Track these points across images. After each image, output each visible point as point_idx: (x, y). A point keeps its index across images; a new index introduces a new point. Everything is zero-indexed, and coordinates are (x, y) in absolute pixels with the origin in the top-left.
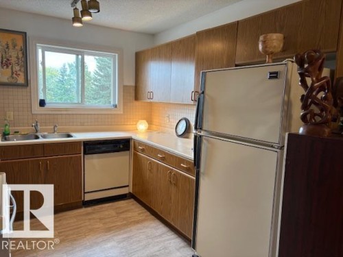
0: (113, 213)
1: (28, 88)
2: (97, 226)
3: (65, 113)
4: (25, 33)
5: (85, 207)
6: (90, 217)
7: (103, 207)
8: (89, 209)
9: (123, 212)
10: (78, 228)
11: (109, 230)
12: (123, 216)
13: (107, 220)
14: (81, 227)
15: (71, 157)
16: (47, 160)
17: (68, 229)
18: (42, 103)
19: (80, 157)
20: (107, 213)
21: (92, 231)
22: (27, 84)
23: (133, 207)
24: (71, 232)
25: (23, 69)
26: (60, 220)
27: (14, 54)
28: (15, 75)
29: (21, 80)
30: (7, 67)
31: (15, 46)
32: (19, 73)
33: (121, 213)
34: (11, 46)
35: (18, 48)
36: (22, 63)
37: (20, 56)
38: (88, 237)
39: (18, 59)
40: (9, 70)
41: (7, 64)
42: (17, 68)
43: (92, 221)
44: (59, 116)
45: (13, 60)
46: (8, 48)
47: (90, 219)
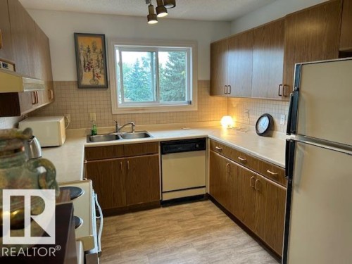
0: (190, 214)
1: (108, 89)
2: (176, 229)
4: (104, 35)
5: (163, 207)
6: (167, 218)
7: (180, 208)
8: (167, 209)
9: (201, 215)
10: (157, 229)
13: (186, 223)
16: (127, 160)
20: (184, 214)
22: (106, 86)
23: (211, 210)
24: (152, 233)
25: (103, 71)
26: (140, 219)
27: (94, 57)
28: (96, 78)
29: (102, 82)
30: (89, 70)
31: (95, 49)
32: (100, 75)
33: (199, 215)
34: (91, 50)
35: (98, 51)
36: (102, 65)
37: (100, 58)
38: (167, 240)
39: (98, 61)
40: (91, 73)
41: (89, 67)
42: (98, 70)
43: (170, 222)
44: (137, 116)
45: (94, 63)
46: (89, 51)
47: (169, 220)
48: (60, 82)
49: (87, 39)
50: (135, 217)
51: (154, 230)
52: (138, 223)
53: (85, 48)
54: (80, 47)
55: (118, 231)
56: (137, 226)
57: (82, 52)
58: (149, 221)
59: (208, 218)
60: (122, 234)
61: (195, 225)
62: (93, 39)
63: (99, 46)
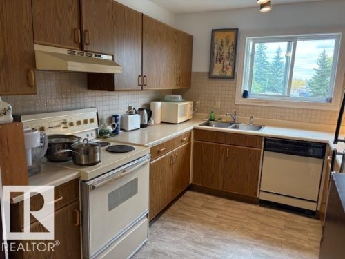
0: (281, 223)
2: (252, 228)
3: (265, 105)
4: (237, 29)
5: (260, 206)
6: (254, 216)
7: (276, 213)
8: (262, 209)
9: (293, 229)
10: (235, 221)
11: (258, 237)
12: (289, 232)
13: (268, 228)
14: (237, 221)
15: (250, 150)
16: (228, 147)
17: (227, 217)
18: (245, 94)
19: (260, 152)
20: (274, 221)
21: (243, 229)
22: (233, 77)
23: (310, 230)
24: (226, 221)
25: (232, 63)
26: (229, 207)
27: (226, 50)
28: (225, 69)
29: (229, 73)
30: (220, 62)
31: (227, 43)
32: (228, 66)
33: (289, 228)
34: (224, 44)
35: (230, 44)
36: (231, 57)
37: (231, 50)
38: (233, 233)
39: (229, 53)
40: (221, 65)
41: (220, 59)
42: (227, 62)
43: (252, 220)
44: (259, 108)
45: (225, 55)
46: (222, 45)
47: (253, 218)
48: (197, 73)
49: (222, 34)
50: (226, 203)
51: (232, 220)
52: (223, 208)
53: (219, 42)
54: (215, 41)
55: (203, 207)
56: (221, 210)
57: (216, 45)
58: (234, 211)
59: (297, 235)
60: (203, 211)
61: (276, 234)
62: (227, 33)
63: (232, 40)
